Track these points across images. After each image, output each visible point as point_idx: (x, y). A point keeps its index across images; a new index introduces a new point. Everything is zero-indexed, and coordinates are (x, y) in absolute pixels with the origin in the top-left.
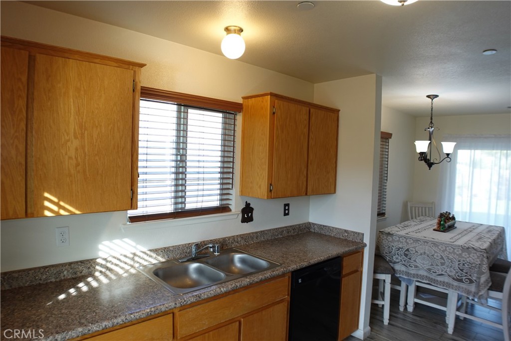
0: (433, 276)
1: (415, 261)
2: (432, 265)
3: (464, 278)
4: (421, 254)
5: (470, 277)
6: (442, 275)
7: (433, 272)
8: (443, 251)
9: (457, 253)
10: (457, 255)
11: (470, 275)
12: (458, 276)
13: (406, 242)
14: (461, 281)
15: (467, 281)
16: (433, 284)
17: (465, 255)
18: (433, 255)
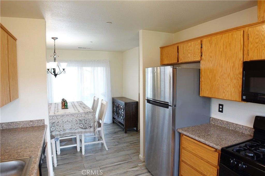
0: (73, 131)
1: (63, 127)
2: (72, 126)
3: (87, 127)
4: (66, 122)
5: (90, 125)
6: (77, 129)
7: (73, 129)
8: (77, 117)
9: (83, 116)
10: (83, 117)
11: (90, 124)
12: (85, 126)
13: (57, 118)
14: (86, 128)
15: (89, 128)
16: (74, 135)
17: (87, 116)
18: (72, 121)
